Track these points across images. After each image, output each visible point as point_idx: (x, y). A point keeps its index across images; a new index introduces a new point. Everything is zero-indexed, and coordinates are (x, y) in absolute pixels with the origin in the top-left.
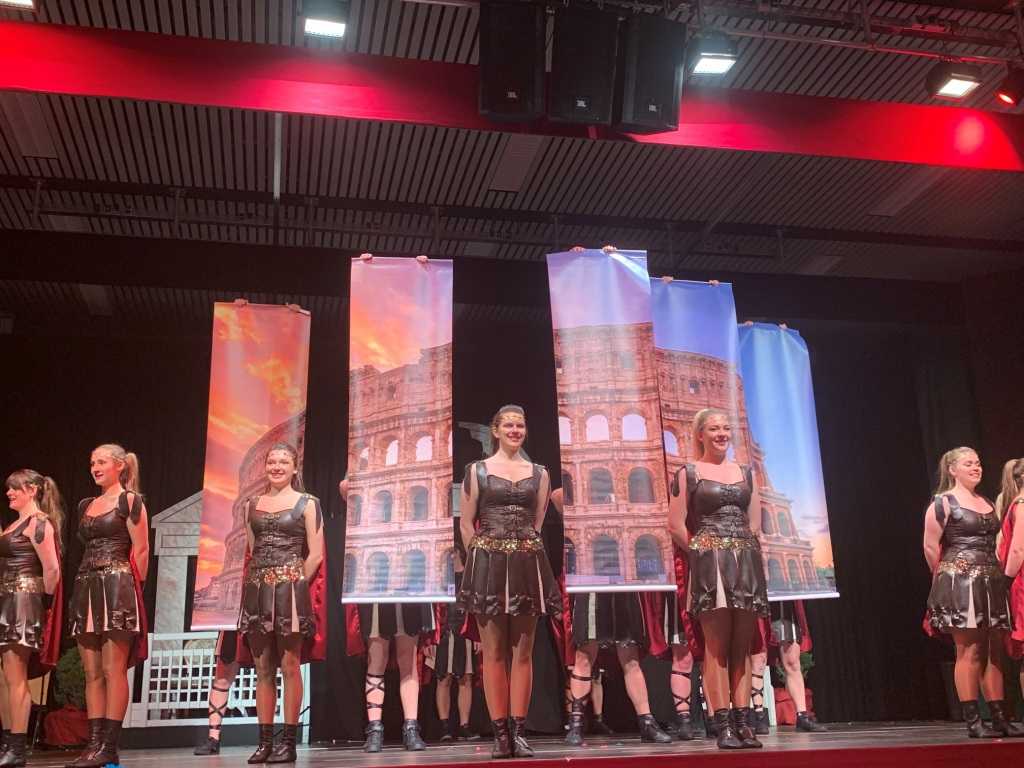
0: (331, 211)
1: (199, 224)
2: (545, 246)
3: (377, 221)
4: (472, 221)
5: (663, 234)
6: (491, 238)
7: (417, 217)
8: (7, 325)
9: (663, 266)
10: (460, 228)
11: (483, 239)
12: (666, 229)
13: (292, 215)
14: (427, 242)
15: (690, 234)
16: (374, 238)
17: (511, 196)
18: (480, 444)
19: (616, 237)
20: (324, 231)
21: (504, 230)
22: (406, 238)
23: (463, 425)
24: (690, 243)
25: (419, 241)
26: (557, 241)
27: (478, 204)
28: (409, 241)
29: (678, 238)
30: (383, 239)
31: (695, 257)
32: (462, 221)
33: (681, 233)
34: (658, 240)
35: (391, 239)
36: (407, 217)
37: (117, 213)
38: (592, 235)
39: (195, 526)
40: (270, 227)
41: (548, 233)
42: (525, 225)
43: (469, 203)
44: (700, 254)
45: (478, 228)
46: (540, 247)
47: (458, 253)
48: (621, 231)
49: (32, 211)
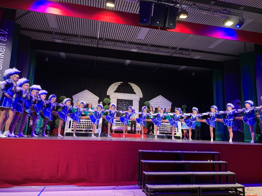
0: (107, 42)
1: (83, 42)
2: (147, 50)
3: (116, 44)
4: (133, 45)
5: (169, 49)
6: (137, 48)
7: (123, 43)
8: (47, 59)
9: (168, 55)
10: (131, 46)
11: (135, 48)
12: (169, 48)
13: (100, 42)
14: (125, 48)
15: (174, 50)
16: (115, 47)
17: (141, 40)
18: (132, 87)
19: (160, 50)
20: (106, 45)
21: (139, 47)
22: (121, 47)
23: (129, 83)
24: (174, 51)
25: (123, 48)
26: (149, 50)
27: (135, 42)
28: (121, 48)
29: (171, 50)
30: (116, 47)
31: (174, 54)
32: (132, 45)
33: (172, 49)
34: (168, 50)
35: (118, 47)
36: (121, 43)
37: (68, 40)
38: (156, 49)
39: (80, 98)
40: (96, 44)
41: (147, 48)
42: (143, 46)
43: (133, 41)
44: (175, 54)
45: (134, 46)
46: (145, 51)
47: (130, 51)
48: (161, 48)
49: (52, 38)
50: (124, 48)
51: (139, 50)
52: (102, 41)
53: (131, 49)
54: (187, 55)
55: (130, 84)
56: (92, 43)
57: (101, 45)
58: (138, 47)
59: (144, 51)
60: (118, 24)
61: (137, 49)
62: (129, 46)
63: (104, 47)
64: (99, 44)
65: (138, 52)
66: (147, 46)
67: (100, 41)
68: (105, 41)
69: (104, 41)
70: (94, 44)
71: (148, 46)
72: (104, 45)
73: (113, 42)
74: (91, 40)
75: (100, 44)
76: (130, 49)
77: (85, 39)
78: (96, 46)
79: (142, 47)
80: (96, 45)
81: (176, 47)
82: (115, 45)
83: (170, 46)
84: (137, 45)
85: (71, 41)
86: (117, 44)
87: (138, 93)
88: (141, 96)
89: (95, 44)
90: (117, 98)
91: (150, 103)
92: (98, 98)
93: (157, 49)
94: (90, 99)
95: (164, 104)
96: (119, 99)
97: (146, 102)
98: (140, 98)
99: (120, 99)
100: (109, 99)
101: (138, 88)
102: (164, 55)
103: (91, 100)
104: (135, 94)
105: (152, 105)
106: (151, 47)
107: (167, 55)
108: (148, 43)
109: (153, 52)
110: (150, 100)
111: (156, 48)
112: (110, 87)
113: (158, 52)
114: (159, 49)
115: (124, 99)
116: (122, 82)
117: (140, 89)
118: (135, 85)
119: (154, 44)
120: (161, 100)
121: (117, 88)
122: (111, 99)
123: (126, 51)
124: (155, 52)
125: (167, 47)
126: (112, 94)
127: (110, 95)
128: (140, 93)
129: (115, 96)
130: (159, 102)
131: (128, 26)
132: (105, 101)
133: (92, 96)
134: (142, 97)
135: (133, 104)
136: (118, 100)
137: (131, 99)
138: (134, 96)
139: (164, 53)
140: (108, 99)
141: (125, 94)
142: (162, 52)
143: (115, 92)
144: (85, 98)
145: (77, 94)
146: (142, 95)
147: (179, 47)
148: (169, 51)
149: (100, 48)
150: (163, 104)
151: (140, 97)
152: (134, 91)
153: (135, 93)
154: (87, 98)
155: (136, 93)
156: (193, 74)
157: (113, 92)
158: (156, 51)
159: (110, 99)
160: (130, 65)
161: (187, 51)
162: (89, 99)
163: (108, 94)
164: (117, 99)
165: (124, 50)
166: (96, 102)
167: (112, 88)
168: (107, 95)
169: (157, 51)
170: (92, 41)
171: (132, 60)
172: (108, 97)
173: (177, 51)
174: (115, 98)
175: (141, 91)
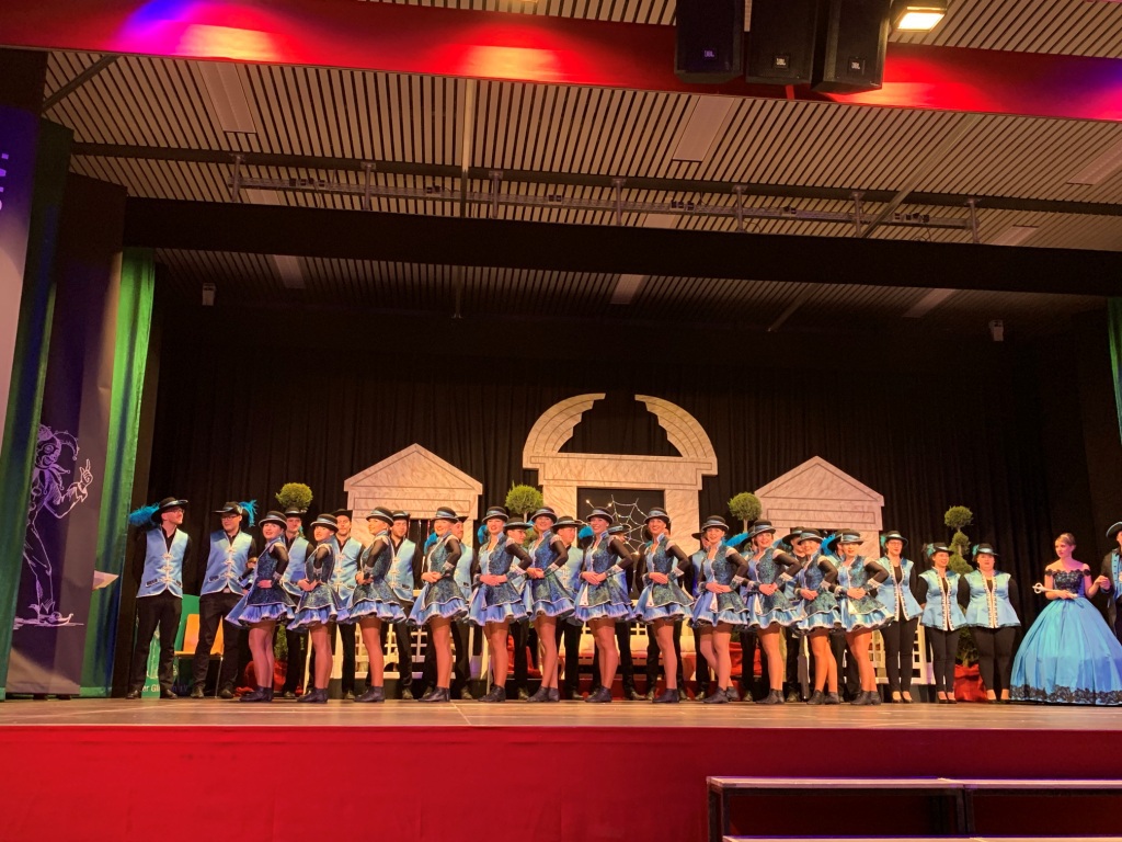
0: (514, 185)
1: (388, 197)
2: (726, 216)
3: (560, 193)
4: (653, 193)
5: (851, 203)
6: (672, 209)
7: (598, 189)
9: (849, 235)
10: (641, 199)
11: (664, 209)
12: (853, 199)
13: (476, 188)
14: (608, 214)
15: (878, 204)
16: (555, 211)
17: (695, 166)
18: (655, 417)
19: (801, 207)
20: (507, 205)
21: (685, 201)
22: (587, 209)
23: (638, 398)
24: (878, 213)
25: (599, 213)
26: (739, 212)
27: (660, 175)
28: (590, 213)
29: (865, 208)
30: (564, 212)
31: (883, 227)
32: (644, 192)
33: (869, 203)
34: (845, 210)
35: (573, 212)
36: (589, 188)
37: (312, 188)
38: (776, 205)
39: (386, 490)
40: (457, 201)
42: (708, 195)
43: (651, 175)
44: (888, 224)
45: (659, 200)
46: (721, 219)
47: (639, 225)
48: (807, 201)
49: (231, 186)
50: (604, 210)
51: (686, 218)
52: (486, 183)
54: (950, 227)
55: (643, 404)
56: (434, 200)
57: (484, 207)
58: (681, 203)
59: (712, 219)
61: (677, 213)
62: (632, 199)
63: (501, 217)
64: (475, 202)
65: (682, 227)
66: (725, 197)
67: (476, 182)
68: (505, 184)
69: (496, 183)
70: (448, 204)
71: (736, 193)
72: (499, 203)
73: (542, 186)
74: (429, 184)
75: (480, 203)
76: (634, 215)
78: (457, 214)
79: (700, 202)
80: (457, 206)
81: (892, 188)
82: (554, 203)
83: (855, 186)
84: (671, 193)
85: (327, 192)
86: (568, 195)
87: (691, 451)
88: (706, 466)
89: (452, 201)
90: (576, 484)
91: (758, 503)
92: (478, 488)
93: (783, 206)
94: (431, 492)
95: (842, 503)
96: (589, 484)
97: (736, 498)
98: (705, 478)
99: (596, 484)
100: (533, 490)
101: (692, 421)
102: (824, 234)
103: (442, 497)
104: (678, 454)
105: (774, 515)
106: (753, 198)
107: (840, 236)
108: (735, 180)
109: (764, 221)
110: (758, 487)
111: (779, 199)
112: (538, 426)
113: (790, 223)
114: (793, 206)
115: (614, 485)
116: (602, 396)
117: (699, 429)
118: (671, 406)
119: (763, 182)
120: (824, 485)
121: (575, 428)
122: (544, 489)
123: (618, 229)
124: (773, 222)
125: (842, 194)
126: (549, 463)
127: (537, 466)
128: (700, 452)
129: (568, 471)
130: (813, 495)
131: (618, 93)
132: (516, 499)
133: (443, 475)
134: (715, 472)
136: (583, 493)
137: (652, 486)
138: (672, 466)
139: (824, 224)
140: (527, 488)
141: (618, 456)
142: (813, 220)
143: (564, 449)
144: (410, 489)
145: (367, 471)
146: (714, 459)
147: (904, 189)
148: (850, 215)
149: (479, 221)
150: (835, 505)
151: (705, 472)
152: (670, 439)
153: (672, 451)
154: (418, 491)
155: (681, 450)
156: (998, 333)
157: (555, 452)
158: (778, 218)
159: (540, 488)
160: (640, 301)
161: (952, 204)
162: (428, 491)
163: (526, 464)
165: (605, 223)
166: (467, 507)
167: (549, 428)
168: (525, 466)
169: (787, 219)
170: (437, 189)
171: (652, 274)
172: (530, 477)
173: (898, 211)
174: (568, 483)
175: (706, 436)
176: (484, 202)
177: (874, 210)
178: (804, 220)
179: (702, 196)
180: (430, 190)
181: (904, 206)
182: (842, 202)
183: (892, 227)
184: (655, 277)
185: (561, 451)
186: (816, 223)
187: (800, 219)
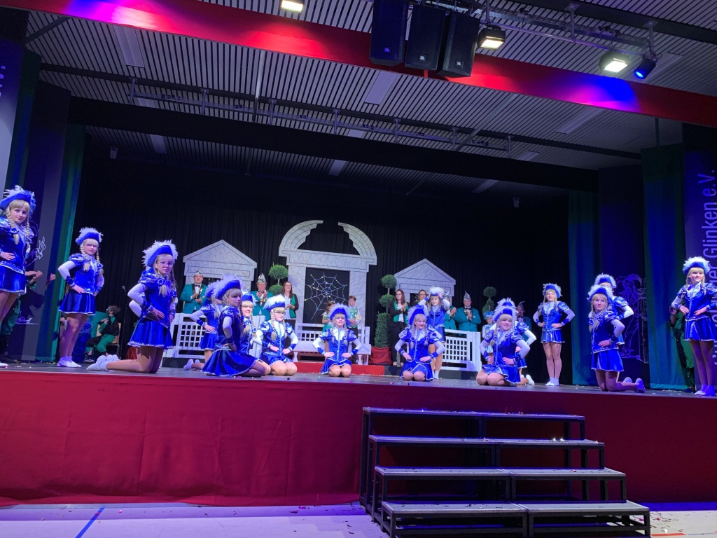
0: (282, 108)
2: (390, 134)
3: (305, 114)
4: (354, 119)
5: (451, 133)
6: (362, 128)
8: (113, 154)
9: (449, 149)
10: (347, 121)
11: (358, 128)
12: (452, 131)
13: (262, 108)
14: (330, 128)
15: (464, 134)
16: (302, 123)
17: (375, 106)
18: (348, 234)
19: (427, 133)
20: (277, 118)
21: (370, 125)
22: (319, 124)
23: (340, 224)
24: (464, 139)
25: (325, 127)
26: (396, 133)
27: (358, 110)
28: (321, 126)
29: (458, 136)
30: (307, 124)
31: (466, 146)
32: (349, 118)
33: (460, 134)
34: (448, 136)
35: (312, 125)
36: (321, 113)
37: (173, 100)
38: (415, 130)
39: (206, 263)
40: (251, 113)
41: (392, 128)
42: (381, 123)
43: (353, 109)
44: (468, 145)
45: (356, 123)
46: (387, 136)
47: (345, 135)
48: (430, 130)
49: (129, 95)
50: (328, 125)
51: (370, 133)
52: (267, 105)
53: (348, 130)
54: (500, 149)
55: (342, 227)
56: (239, 112)
57: (265, 118)
58: (367, 125)
59: (383, 135)
60: (313, 61)
61: (365, 130)
62: (342, 121)
63: (274, 124)
64: (261, 115)
65: (367, 138)
66: (390, 124)
67: (262, 105)
68: (277, 107)
69: (272, 106)
70: (246, 115)
71: (395, 123)
72: (273, 117)
73: (296, 110)
74: (237, 103)
75: (263, 116)
76: (343, 129)
77: (221, 98)
78: (250, 120)
79: (377, 126)
80: (251, 116)
81: (471, 127)
82: (302, 119)
83: (454, 125)
84: (363, 120)
85: (181, 103)
86: (310, 116)
87: (365, 253)
88: (371, 261)
89: (248, 114)
90: (306, 266)
91: (396, 280)
92: (254, 265)
93: (419, 131)
94: (230, 265)
96: (312, 266)
97: (385, 277)
98: (370, 266)
99: (316, 267)
100: (283, 267)
101: (366, 237)
102: (437, 148)
103: (235, 269)
104: (358, 254)
105: (403, 287)
106: (403, 126)
107: (445, 149)
108: (395, 116)
109: (408, 138)
110: (396, 272)
111: (417, 128)
112: (287, 235)
113: (421, 140)
114: (423, 132)
115: (325, 267)
116: (321, 222)
117: (369, 242)
118: (356, 230)
119: (409, 118)
120: (428, 273)
121: (307, 237)
122: (289, 267)
123: (334, 136)
124: (412, 139)
125: (447, 128)
126: (292, 254)
127: (286, 256)
128: (369, 253)
129: (302, 259)
130: (422, 278)
131: (339, 65)
132: (274, 271)
133: (237, 257)
134: (375, 264)
135: (351, 281)
136: (309, 270)
137: (344, 269)
138: (355, 260)
139: (437, 143)
140: (280, 266)
141: (328, 253)
142: (432, 140)
143: (301, 247)
144: (218, 264)
145: (196, 253)
146: (375, 257)
147: (478, 128)
148: (450, 139)
149: (261, 125)
151: (371, 264)
152: (355, 246)
153: (355, 252)
154: (223, 264)
155: (359, 251)
156: (516, 204)
157: (296, 249)
158: (415, 138)
159: (287, 267)
160: (344, 174)
161: (500, 138)
162: (228, 265)
163: (281, 254)
164: (307, 268)
165: (328, 132)
166: (247, 274)
167: (293, 236)
168: (279, 255)
169: (419, 138)
170: (241, 106)
171: (350, 160)
172: (283, 261)
173: (474, 139)
174: (301, 265)
175: (372, 245)
176: (265, 115)
177: (462, 138)
178: (428, 140)
179: (378, 123)
180: (237, 107)
181: (477, 136)
182: (447, 132)
183: (470, 147)
184: (352, 163)
185: (299, 248)
186: (433, 142)
187: (426, 139)
